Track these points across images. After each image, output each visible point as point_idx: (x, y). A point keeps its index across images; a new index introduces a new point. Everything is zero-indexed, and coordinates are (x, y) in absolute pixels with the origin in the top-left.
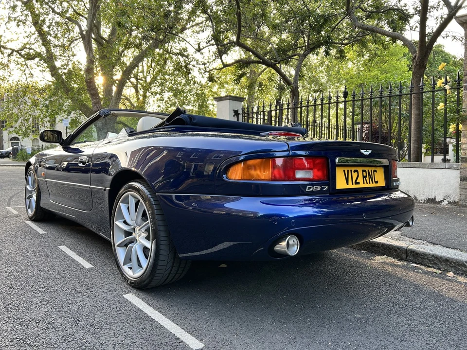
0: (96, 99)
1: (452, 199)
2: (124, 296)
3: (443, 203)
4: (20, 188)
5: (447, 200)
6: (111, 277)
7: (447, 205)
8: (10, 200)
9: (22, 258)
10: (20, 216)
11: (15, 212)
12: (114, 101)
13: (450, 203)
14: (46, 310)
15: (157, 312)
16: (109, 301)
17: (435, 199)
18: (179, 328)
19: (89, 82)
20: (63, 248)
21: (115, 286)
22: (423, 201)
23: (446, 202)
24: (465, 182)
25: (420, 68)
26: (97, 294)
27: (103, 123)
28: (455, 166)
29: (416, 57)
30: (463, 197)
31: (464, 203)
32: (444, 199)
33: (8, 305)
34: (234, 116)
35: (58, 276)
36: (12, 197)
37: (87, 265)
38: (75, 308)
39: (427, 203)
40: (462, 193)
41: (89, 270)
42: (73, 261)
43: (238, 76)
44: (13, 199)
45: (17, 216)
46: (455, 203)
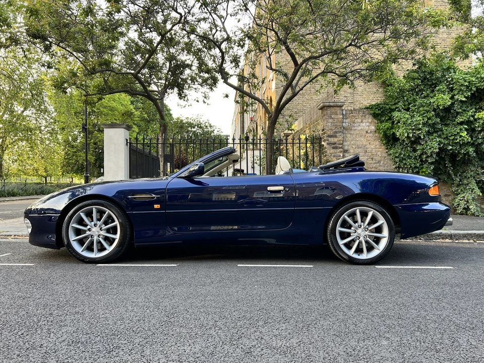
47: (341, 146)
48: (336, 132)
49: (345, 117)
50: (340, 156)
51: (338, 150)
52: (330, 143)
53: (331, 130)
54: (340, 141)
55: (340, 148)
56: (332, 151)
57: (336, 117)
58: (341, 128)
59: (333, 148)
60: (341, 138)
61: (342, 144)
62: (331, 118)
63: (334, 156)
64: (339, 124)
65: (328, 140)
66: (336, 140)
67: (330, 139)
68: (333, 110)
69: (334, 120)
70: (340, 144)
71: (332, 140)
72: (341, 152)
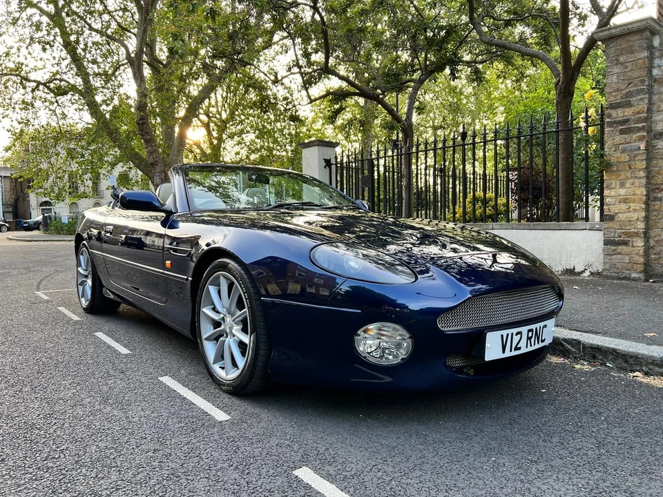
0: (151, 146)
1: (595, 269)
2: (159, 378)
3: (584, 274)
4: (52, 269)
5: (589, 270)
6: (149, 361)
7: (589, 276)
8: (39, 283)
9: (52, 345)
10: (51, 301)
11: (46, 298)
12: (176, 149)
13: (592, 274)
14: (75, 391)
15: (191, 392)
16: (142, 383)
17: (574, 269)
18: (209, 404)
19: (142, 124)
20: (100, 335)
21: (151, 370)
22: (560, 272)
23: (587, 273)
24: (609, 247)
25: (564, 97)
26: (131, 377)
27: (162, 179)
28: (597, 226)
29: (559, 81)
30: (607, 266)
31: (609, 274)
32: (586, 269)
33: (36, 387)
34: (325, 167)
35: (91, 362)
36: (41, 281)
37: (124, 351)
38: (105, 389)
39: (565, 274)
40: (606, 260)
41: (126, 355)
42: (109, 347)
43: (333, 112)
44: (44, 283)
45: (48, 301)
46: (598, 274)
47: (640, 125)
48: (630, 94)
49: (657, 54)
50: (639, 148)
51: (635, 136)
52: (615, 122)
53: (618, 90)
54: (639, 113)
55: (639, 129)
56: (619, 139)
57: (631, 58)
58: (643, 82)
59: (622, 132)
60: (644, 106)
61: (646, 120)
62: (618, 63)
63: (623, 151)
64: (637, 74)
65: (609, 116)
66: (628, 112)
67: (614, 113)
68: (623, 43)
69: (627, 67)
70: (639, 121)
71: (618, 114)
72: (641, 139)
